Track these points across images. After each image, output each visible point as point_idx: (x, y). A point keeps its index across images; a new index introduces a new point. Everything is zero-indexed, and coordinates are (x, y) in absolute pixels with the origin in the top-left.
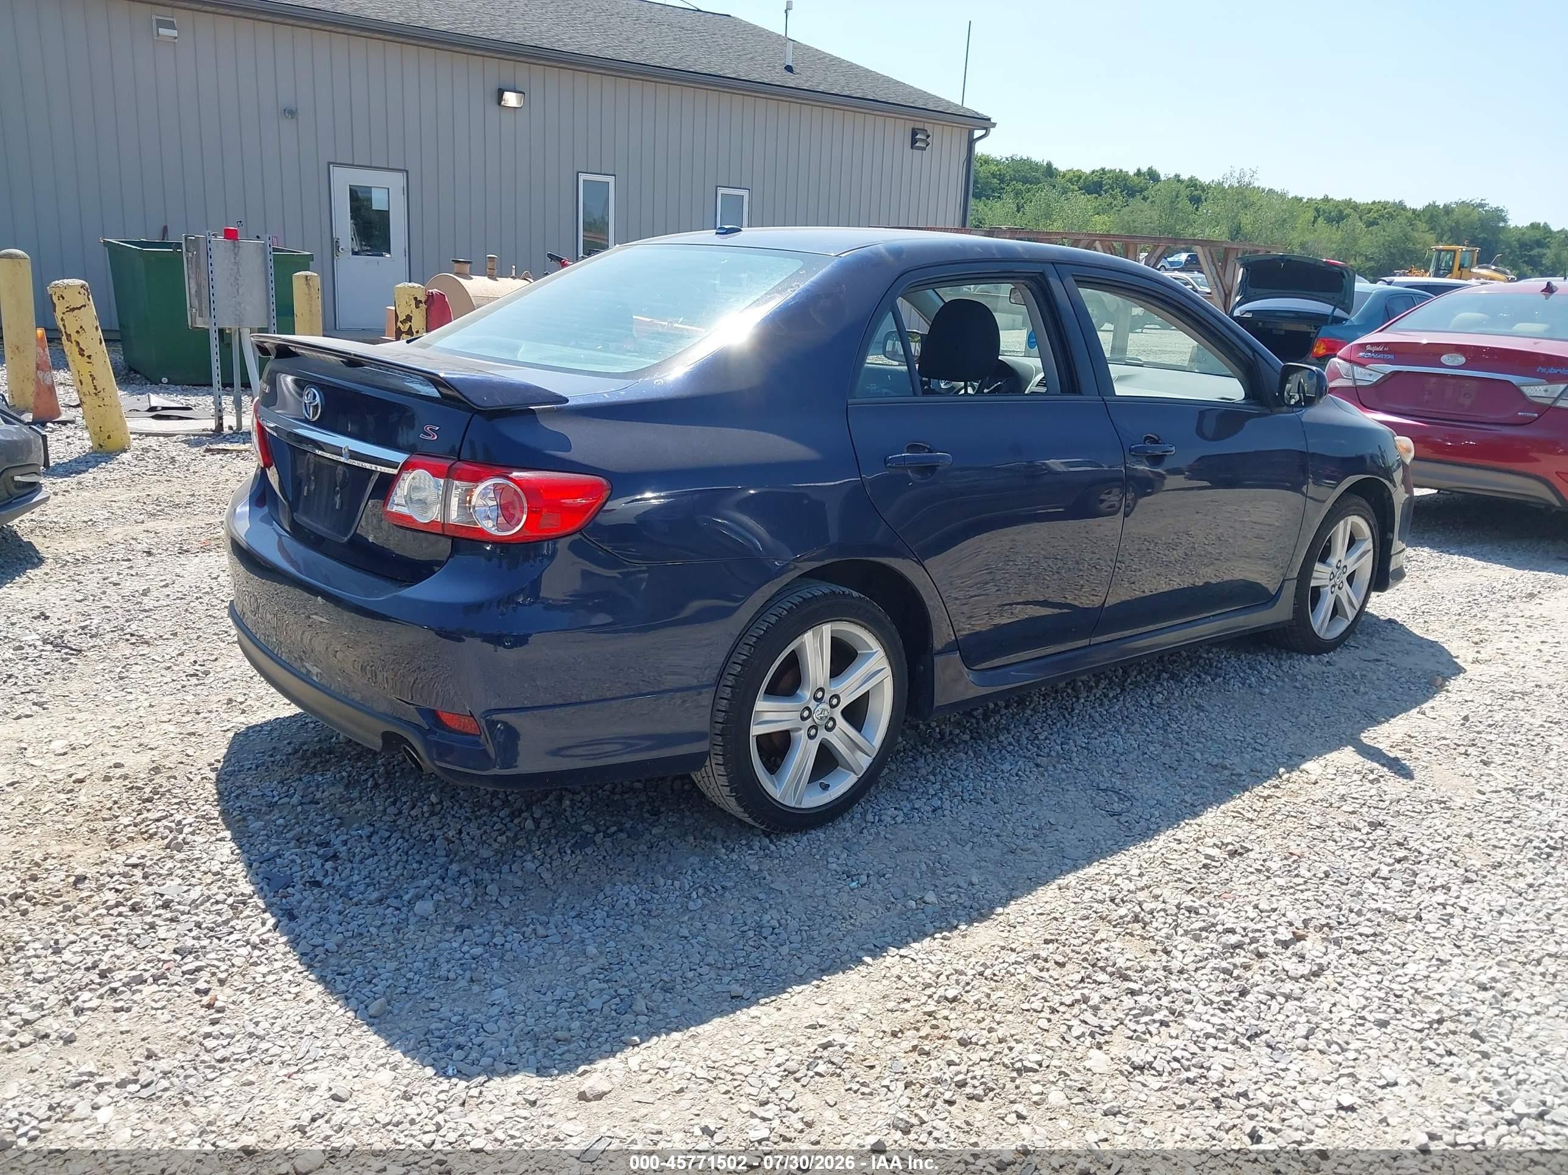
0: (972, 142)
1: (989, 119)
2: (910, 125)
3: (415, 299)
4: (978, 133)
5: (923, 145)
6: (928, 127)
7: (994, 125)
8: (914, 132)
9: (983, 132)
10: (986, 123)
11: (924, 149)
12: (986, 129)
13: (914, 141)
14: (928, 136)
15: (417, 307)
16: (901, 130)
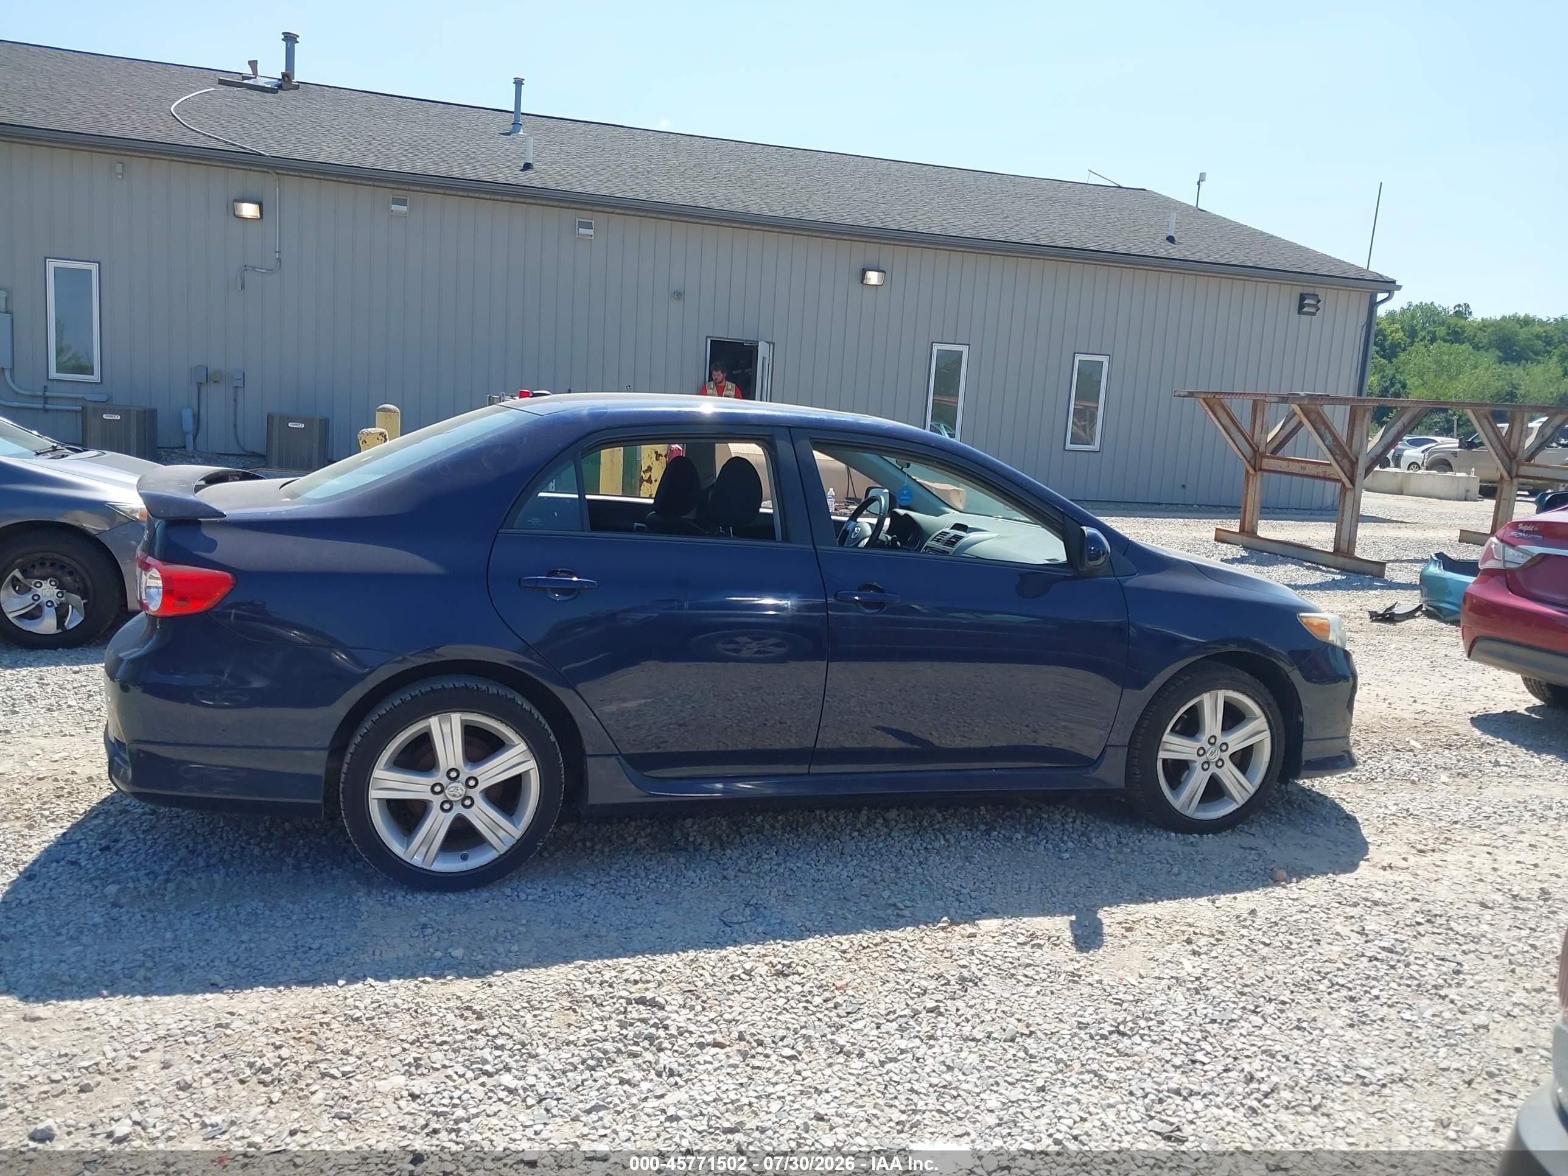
0: (1373, 305)
1: (1394, 282)
2: (1297, 291)
3: (656, 452)
4: (1381, 296)
5: (1312, 310)
6: (1318, 291)
7: (1399, 288)
8: (1302, 297)
9: (1386, 295)
10: (1390, 286)
11: (1314, 314)
12: (1389, 292)
13: (1301, 306)
14: (1319, 301)
15: (657, 459)
16: (1288, 296)
